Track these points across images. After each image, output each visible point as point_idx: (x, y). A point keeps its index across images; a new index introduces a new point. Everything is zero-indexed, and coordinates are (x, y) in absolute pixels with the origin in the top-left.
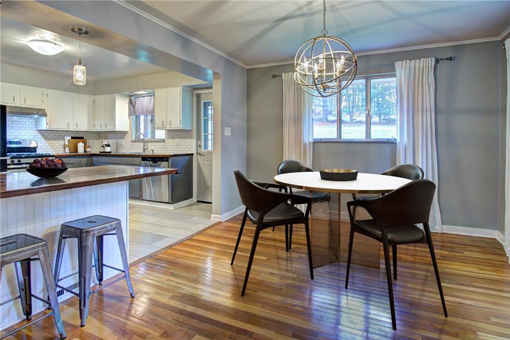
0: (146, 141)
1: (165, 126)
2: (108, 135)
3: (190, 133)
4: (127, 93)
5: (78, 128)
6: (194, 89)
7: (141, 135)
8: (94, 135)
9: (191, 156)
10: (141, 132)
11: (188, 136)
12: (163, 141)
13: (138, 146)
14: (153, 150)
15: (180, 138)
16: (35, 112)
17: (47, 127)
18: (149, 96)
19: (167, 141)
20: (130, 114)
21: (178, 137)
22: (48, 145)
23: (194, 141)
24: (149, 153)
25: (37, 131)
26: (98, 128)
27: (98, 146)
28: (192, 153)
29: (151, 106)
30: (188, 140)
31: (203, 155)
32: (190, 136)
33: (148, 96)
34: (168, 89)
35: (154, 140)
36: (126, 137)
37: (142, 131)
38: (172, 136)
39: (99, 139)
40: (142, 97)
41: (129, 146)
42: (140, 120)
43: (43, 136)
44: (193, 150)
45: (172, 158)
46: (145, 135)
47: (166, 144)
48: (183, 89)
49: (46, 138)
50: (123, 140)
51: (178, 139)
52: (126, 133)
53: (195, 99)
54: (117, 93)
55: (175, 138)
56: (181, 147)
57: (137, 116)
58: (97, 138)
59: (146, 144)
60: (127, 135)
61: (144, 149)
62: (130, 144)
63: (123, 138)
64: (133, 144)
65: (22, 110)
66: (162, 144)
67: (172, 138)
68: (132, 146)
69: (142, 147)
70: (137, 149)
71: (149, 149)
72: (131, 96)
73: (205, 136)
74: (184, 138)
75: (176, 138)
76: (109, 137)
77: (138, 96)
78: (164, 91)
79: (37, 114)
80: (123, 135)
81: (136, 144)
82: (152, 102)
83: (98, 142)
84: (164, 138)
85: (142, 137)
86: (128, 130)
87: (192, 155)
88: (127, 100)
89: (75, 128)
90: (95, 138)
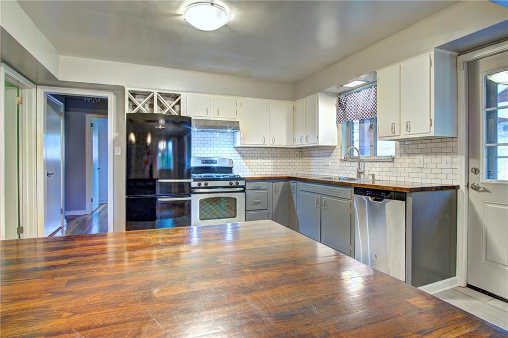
0: (362, 161)
1: (397, 133)
2: (312, 152)
3: (453, 144)
4: (334, 89)
5: (276, 143)
6: (461, 53)
7: (355, 150)
8: (296, 153)
9: (453, 191)
10: (355, 146)
11: (445, 150)
12: (392, 160)
13: (350, 168)
14: (373, 176)
15: (427, 154)
16: (228, 125)
17: (240, 143)
18: (368, 88)
19: (399, 161)
20: (339, 121)
21: (422, 153)
22: (245, 164)
23: (460, 161)
24: (366, 180)
25: (234, 149)
26: (298, 144)
27: (300, 167)
28: (455, 184)
29: (370, 104)
30: (446, 159)
31: (485, 190)
32: (450, 150)
33: (364, 89)
34: (402, 64)
35: (375, 158)
36: (333, 154)
37: (357, 145)
38: (410, 151)
39: (302, 157)
40: (355, 93)
41: (337, 168)
42: (353, 128)
43: (240, 154)
44: (459, 180)
45: (413, 194)
46: (361, 151)
47: (397, 165)
48: (435, 53)
49: (244, 156)
50: (330, 158)
51: (421, 157)
52: (334, 149)
53: (462, 74)
54: (320, 92)
55: (413, 154)
56: (428, 171)
57: (348, 123)
58: (300, 156)
59: (362, 165)
60: (335, 151)
61: (358, 172)
62: (339, 164)
63: (330, 156)
64: (344, 164)
65: (217, 123)
66: (389, 165)
67: (408, 154)
68: (341, 168)
69: (356, 168)
70: (349, 172)
71: (366, 173)
72: (340, 94)
73: (489, 149)
74: (436, 154)
75: (417, 154)
76: (312, 155)
77: (349, 91)
78: (393, 69)
79: (230, 127)
80: (330, 151)
81: (348, 164)
82: (372, 96)
83: (300, 161)
84: (393, 154)
85: (356, 154)
86: (336, 144)
87: (455, 188)
88: (335, 101)
89: (271, 144)
90: (297, 157)
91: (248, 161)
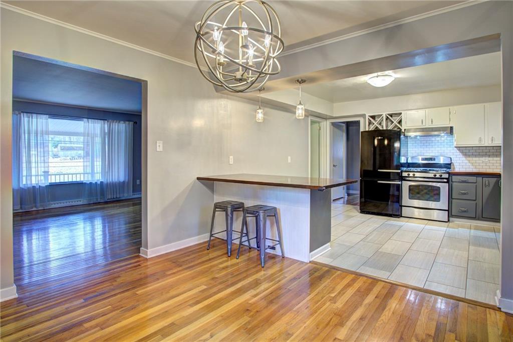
91: (470, 159)
